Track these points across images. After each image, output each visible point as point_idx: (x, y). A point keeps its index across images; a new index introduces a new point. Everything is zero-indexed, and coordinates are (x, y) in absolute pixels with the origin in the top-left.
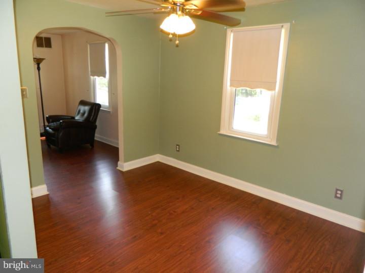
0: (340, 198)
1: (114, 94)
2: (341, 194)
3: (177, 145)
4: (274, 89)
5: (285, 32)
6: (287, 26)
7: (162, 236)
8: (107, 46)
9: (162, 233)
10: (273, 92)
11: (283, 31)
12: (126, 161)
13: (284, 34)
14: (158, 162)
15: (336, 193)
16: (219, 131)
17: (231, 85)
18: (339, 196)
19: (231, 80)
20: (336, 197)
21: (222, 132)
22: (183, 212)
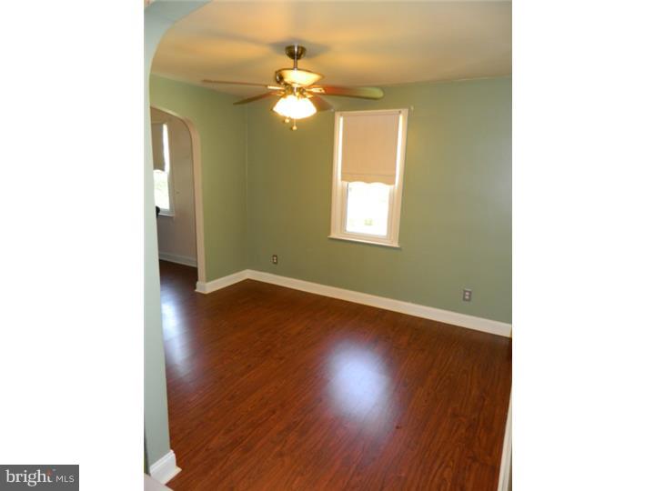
0: (469, 300)
1: (178, 193)
2: (470, 296)
3: (274, 256)
4: (394, 183)
5: (404, 118)
6: (405, 111)
7: (283, 361)
8: (165, 128)
9: (281, 359)
10: (392, 186)
11: (401, 117)
12: (208, 280)
13: (402, 121)
14: (248, 279)
15: (464, 295)
16: (329, 234)
17: (343, 179)
18: (467, 297)
19: (342, 173)
20: (464, 299)
21: (334, 235)
22: (299, 334)
